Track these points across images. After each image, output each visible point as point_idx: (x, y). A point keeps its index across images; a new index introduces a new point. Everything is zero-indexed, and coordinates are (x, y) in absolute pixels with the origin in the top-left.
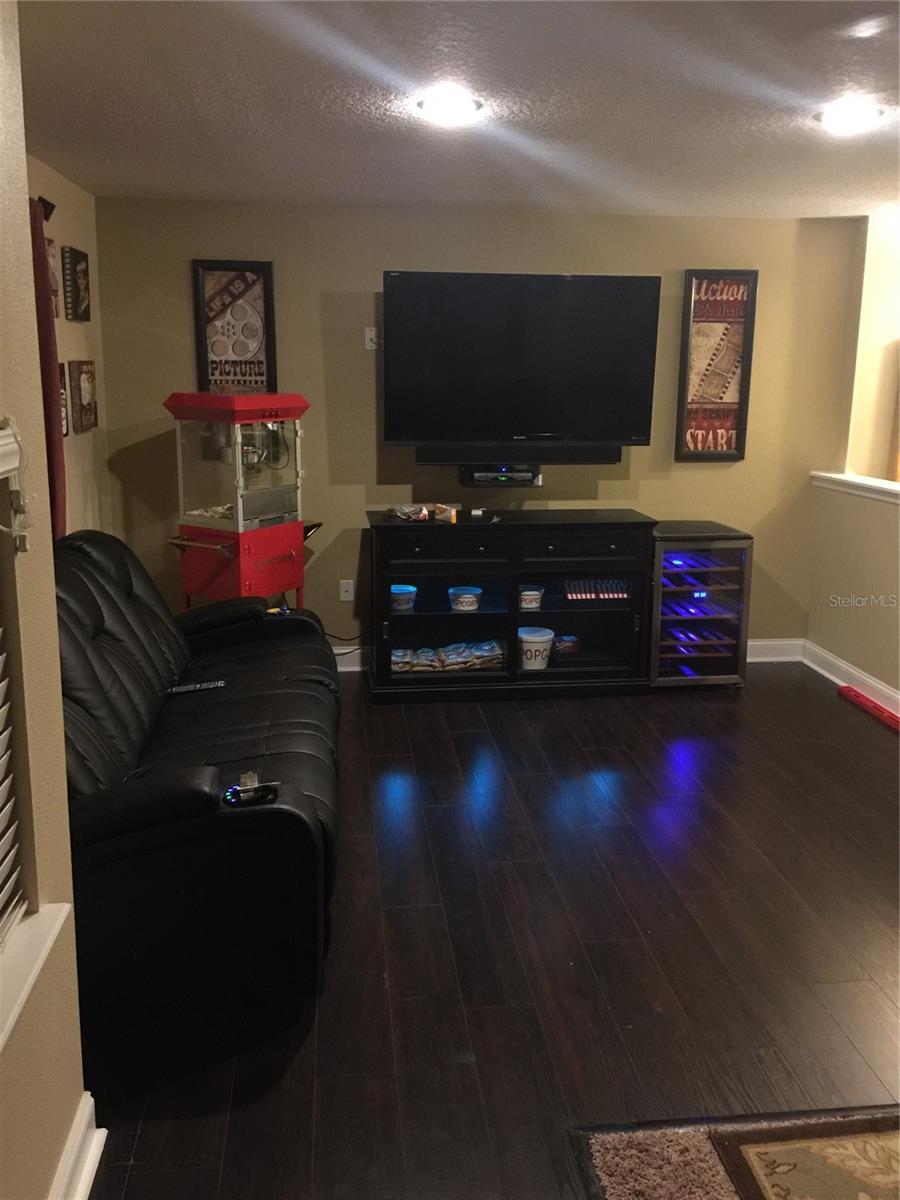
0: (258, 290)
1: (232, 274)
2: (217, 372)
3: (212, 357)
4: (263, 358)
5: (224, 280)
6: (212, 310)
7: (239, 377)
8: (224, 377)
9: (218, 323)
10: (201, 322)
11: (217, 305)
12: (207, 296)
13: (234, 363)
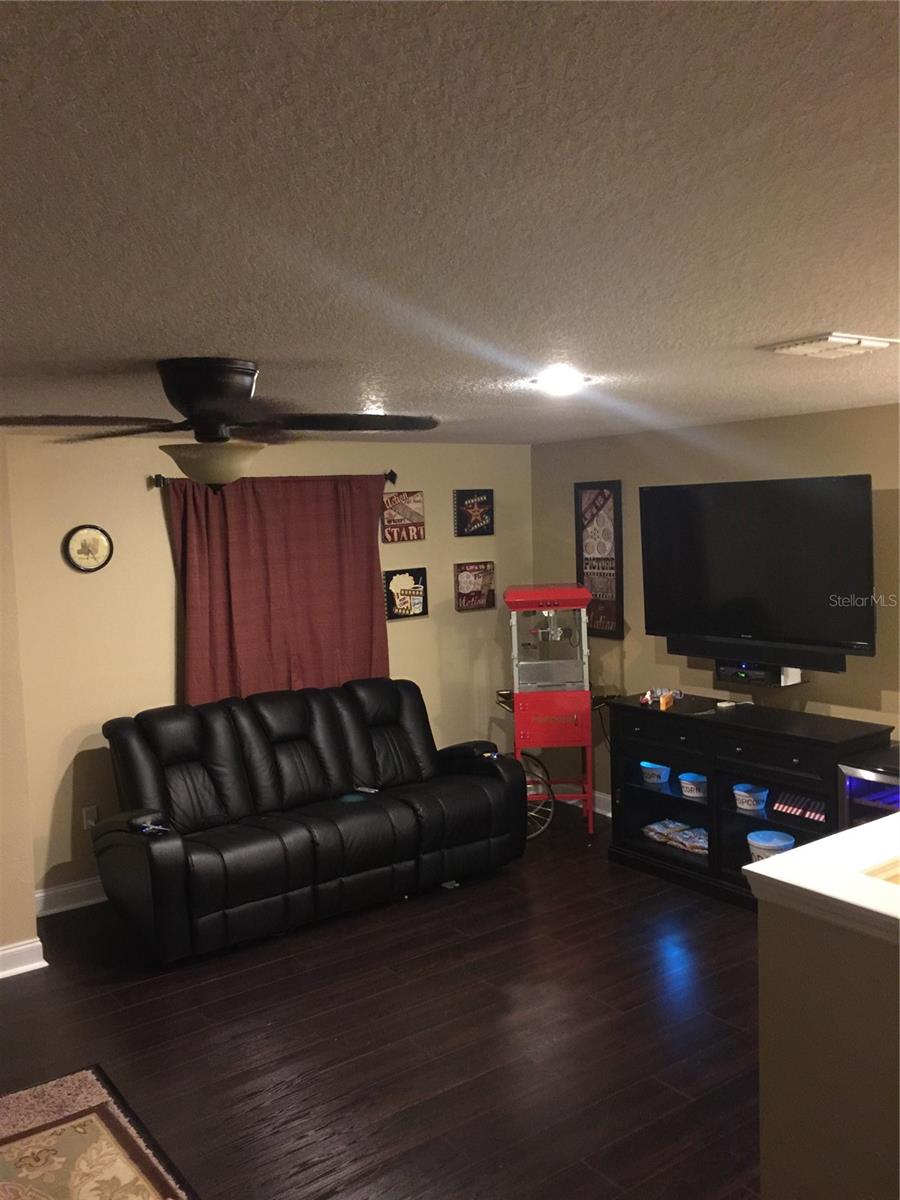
0: (610, 502)
1: (596, 492)
2: (588, 567)
3: (586, 555)
4: (613, 556)
5: (593, 496)
6: (586, 519)
7: (601, 570)
8: (592, 570)
9: (589, 529)
10: (580, 528)
11: (588, 515)
12: (583, 509)
13: (598, 560)
